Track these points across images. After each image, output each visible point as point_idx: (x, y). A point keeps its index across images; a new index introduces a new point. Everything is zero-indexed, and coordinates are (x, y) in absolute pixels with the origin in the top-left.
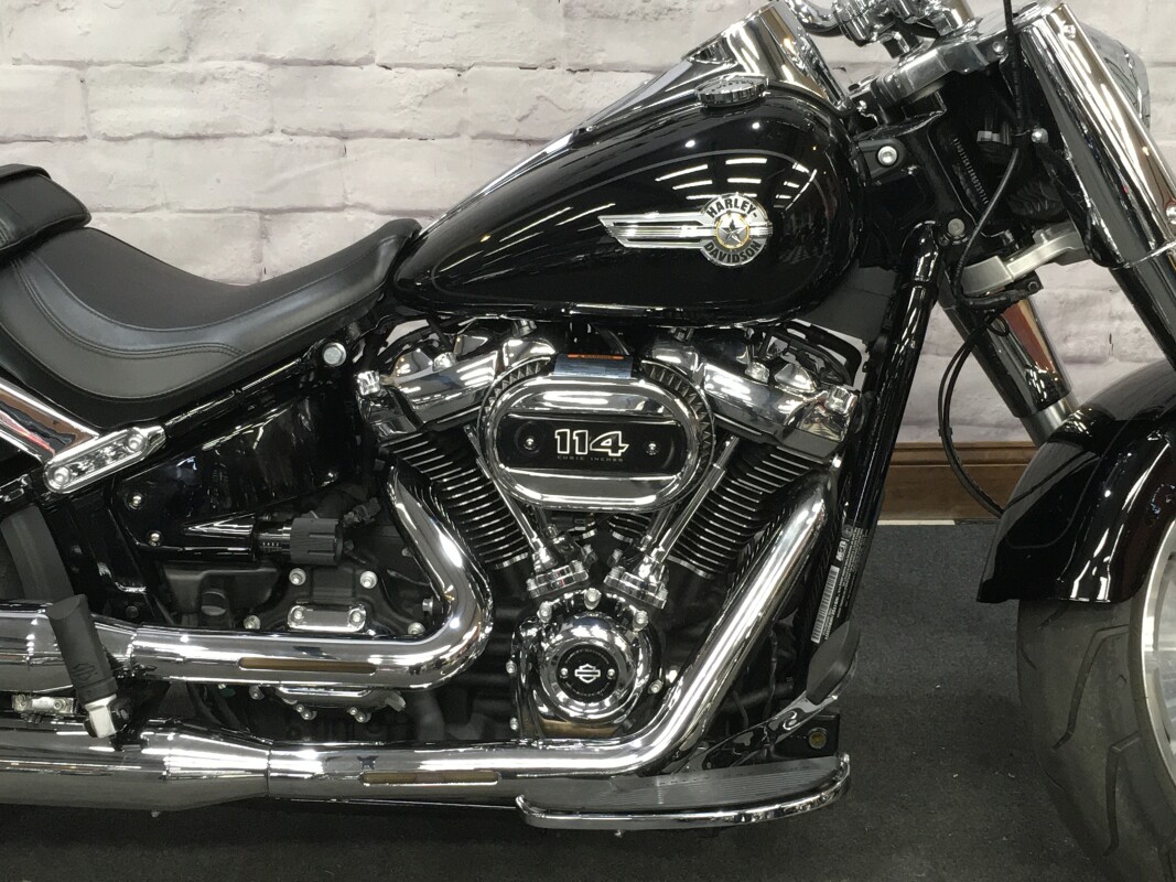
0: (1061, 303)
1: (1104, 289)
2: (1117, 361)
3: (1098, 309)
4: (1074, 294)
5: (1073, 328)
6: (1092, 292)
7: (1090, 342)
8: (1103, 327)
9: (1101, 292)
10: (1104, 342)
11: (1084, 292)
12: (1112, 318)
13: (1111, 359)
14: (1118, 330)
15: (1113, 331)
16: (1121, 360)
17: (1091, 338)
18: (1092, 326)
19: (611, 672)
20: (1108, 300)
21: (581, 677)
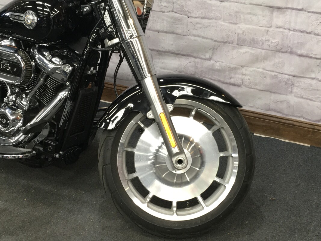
0: (229, 68)
1: (240, 66)
2: (244, 87)
3: (239, 71)
4: (232, 66)
5: (233, 75)
6: (237, 66)
7: (237, 80)
8: (240, 76)
9: (239, 66)
10: (240, 81)
11: (235, 66)
12: (243, 74)
13: (243, 86)
14: (244, 78)
15: (243, 78)
16: (245, 87)
17: (237, 79)
18: (237, 76)
19: (8, 121)
20: (241, 69)
21: (3, 121)
